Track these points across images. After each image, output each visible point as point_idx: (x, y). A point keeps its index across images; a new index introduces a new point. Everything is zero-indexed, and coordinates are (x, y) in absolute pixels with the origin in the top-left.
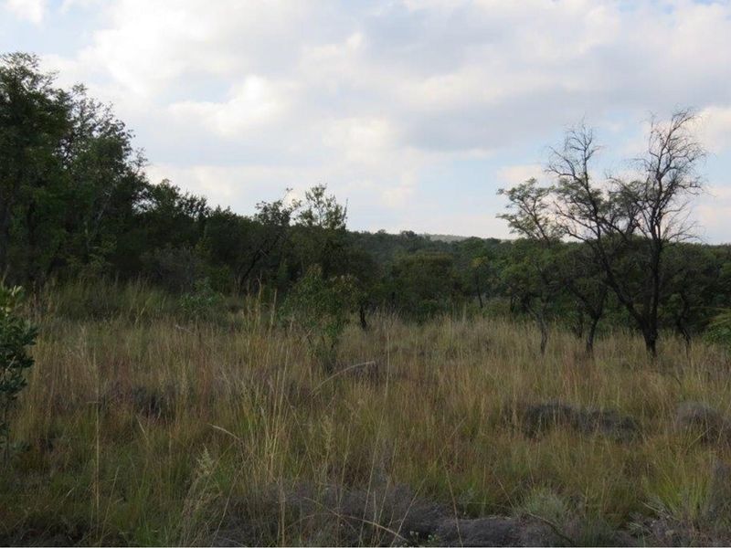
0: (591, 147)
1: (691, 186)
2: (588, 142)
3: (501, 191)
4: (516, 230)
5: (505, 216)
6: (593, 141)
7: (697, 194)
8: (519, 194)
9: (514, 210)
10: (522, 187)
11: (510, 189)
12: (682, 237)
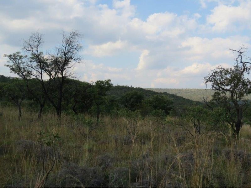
0: (40, 41)
1: (77, 59)
2: (39, 39)
3: (5, 56)
4: (13, 71)
5: (7, 66)
6: (41, 39)
7: (79, 62)
8: (13, 57)
9: (11, 64)
10: (14, 55)
11: (9, 55)
12: (70, 77)
